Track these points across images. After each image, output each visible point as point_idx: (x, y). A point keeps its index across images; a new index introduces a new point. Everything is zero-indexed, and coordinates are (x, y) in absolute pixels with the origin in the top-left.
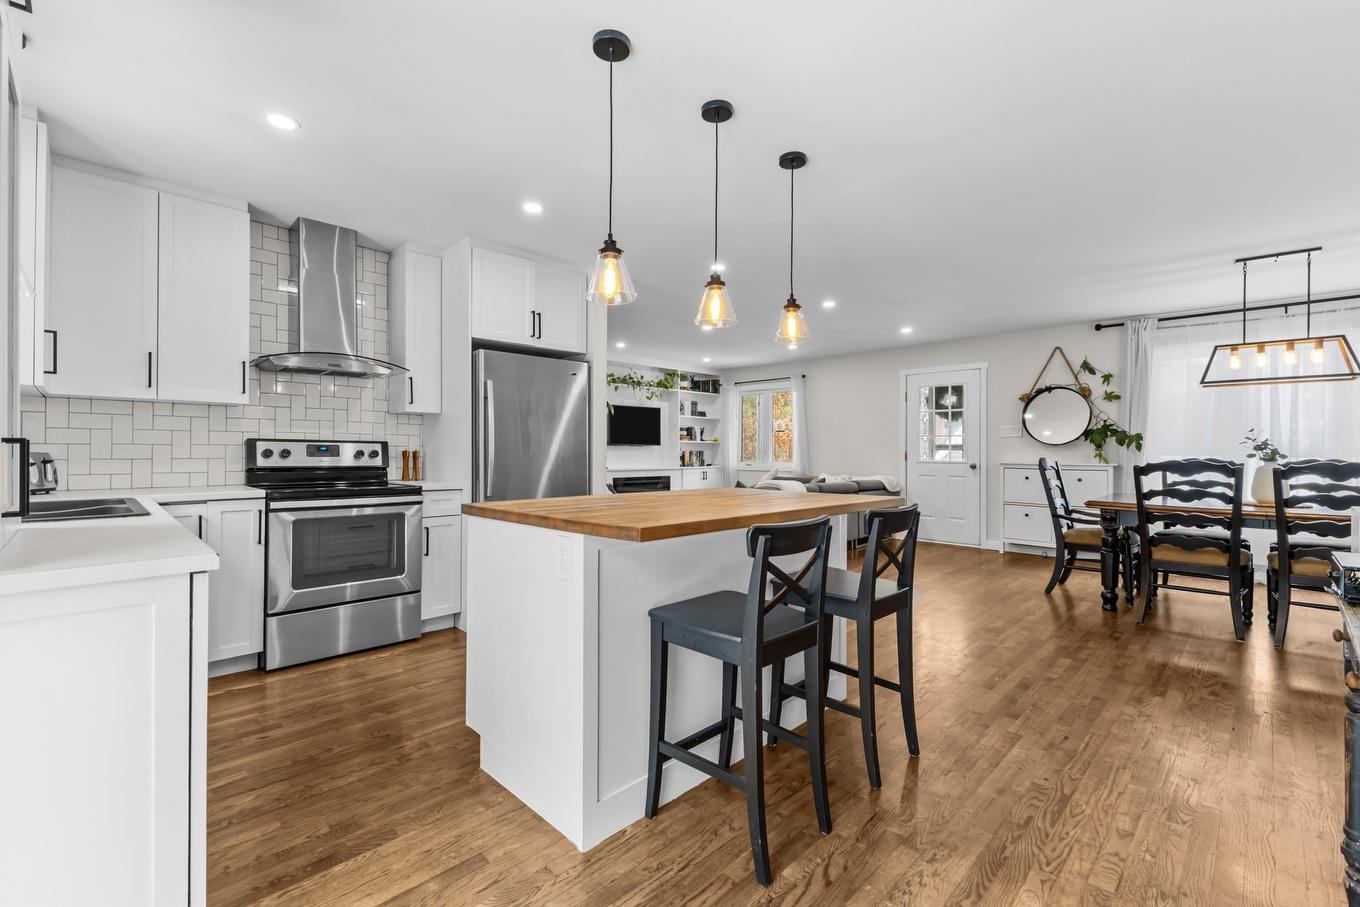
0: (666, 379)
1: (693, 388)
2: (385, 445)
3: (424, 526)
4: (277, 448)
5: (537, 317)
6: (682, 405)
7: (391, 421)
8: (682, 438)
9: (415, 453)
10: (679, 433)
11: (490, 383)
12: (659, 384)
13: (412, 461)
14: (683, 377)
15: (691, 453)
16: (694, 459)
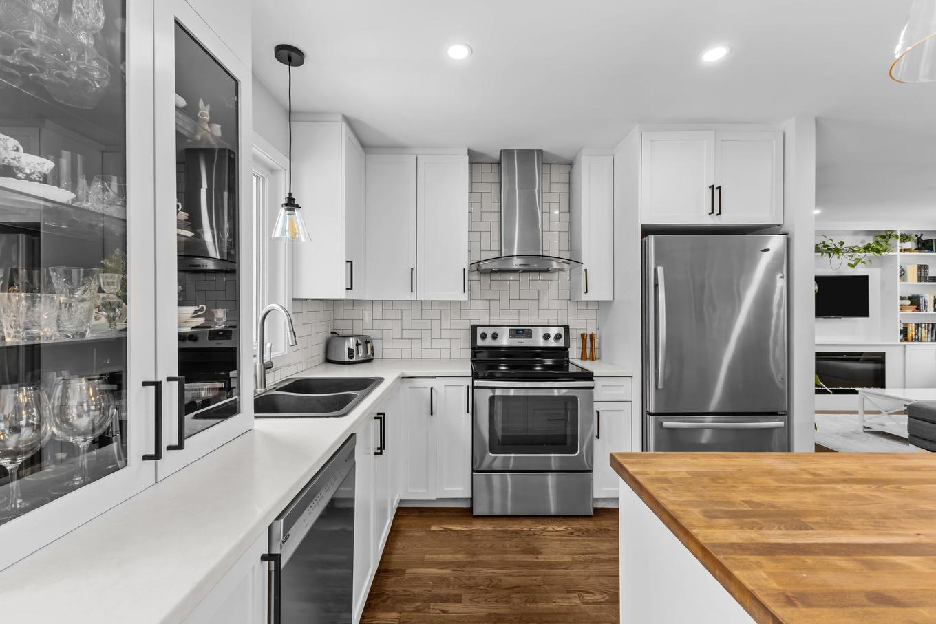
0: (877, 242)
1: (919, 250)
2: (567, 328)
3: (595, 409)
4: (489, 332)
5: (716, 192)
6: (902, 270)
7: (572, 307)
8: (902, 308)
9: (592, 336)
10: (899, 302)
11: (660, 270)
12: (867, 249)
13: (590, 345)
14: (905, 238)
15: (918, 326)
16: (923, 332)
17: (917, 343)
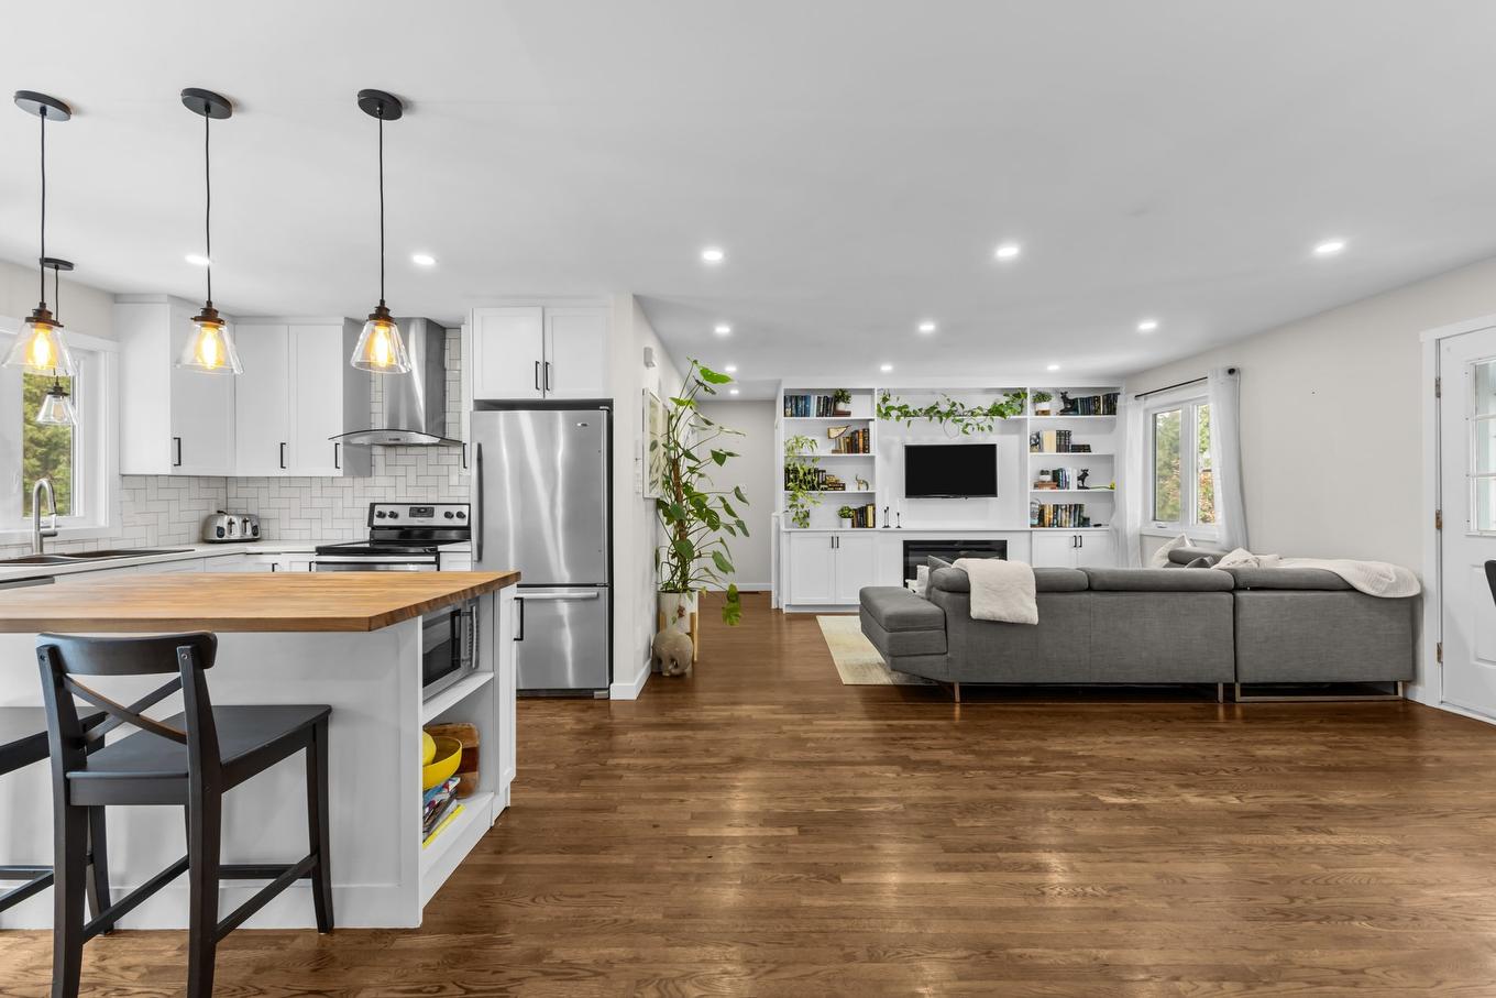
0: (1004, 403)
1: (1066, 412)
2: (470, 507)
4: (390, 510)
5: (543, 367)
6: (1037, 438)
8: (1041, 485)
10: (1031, 478)
12: (992, 411)
14: (1041, 397)
15: (1057, 507)
16: (1064, 516)
17: (1055, 528)
